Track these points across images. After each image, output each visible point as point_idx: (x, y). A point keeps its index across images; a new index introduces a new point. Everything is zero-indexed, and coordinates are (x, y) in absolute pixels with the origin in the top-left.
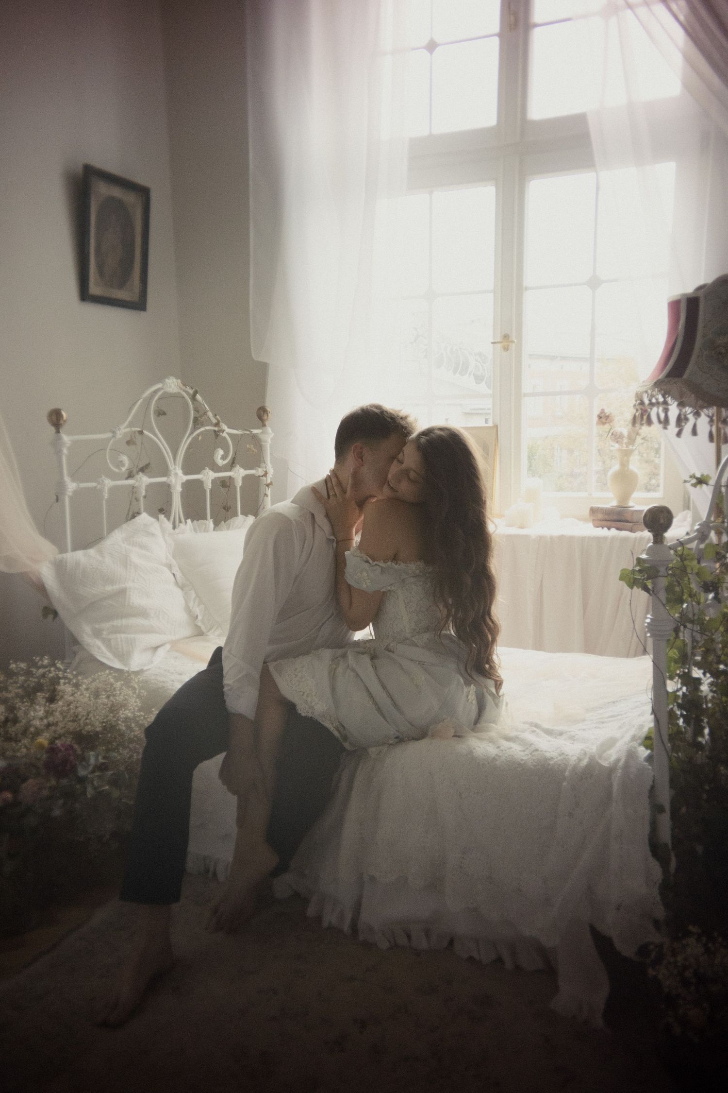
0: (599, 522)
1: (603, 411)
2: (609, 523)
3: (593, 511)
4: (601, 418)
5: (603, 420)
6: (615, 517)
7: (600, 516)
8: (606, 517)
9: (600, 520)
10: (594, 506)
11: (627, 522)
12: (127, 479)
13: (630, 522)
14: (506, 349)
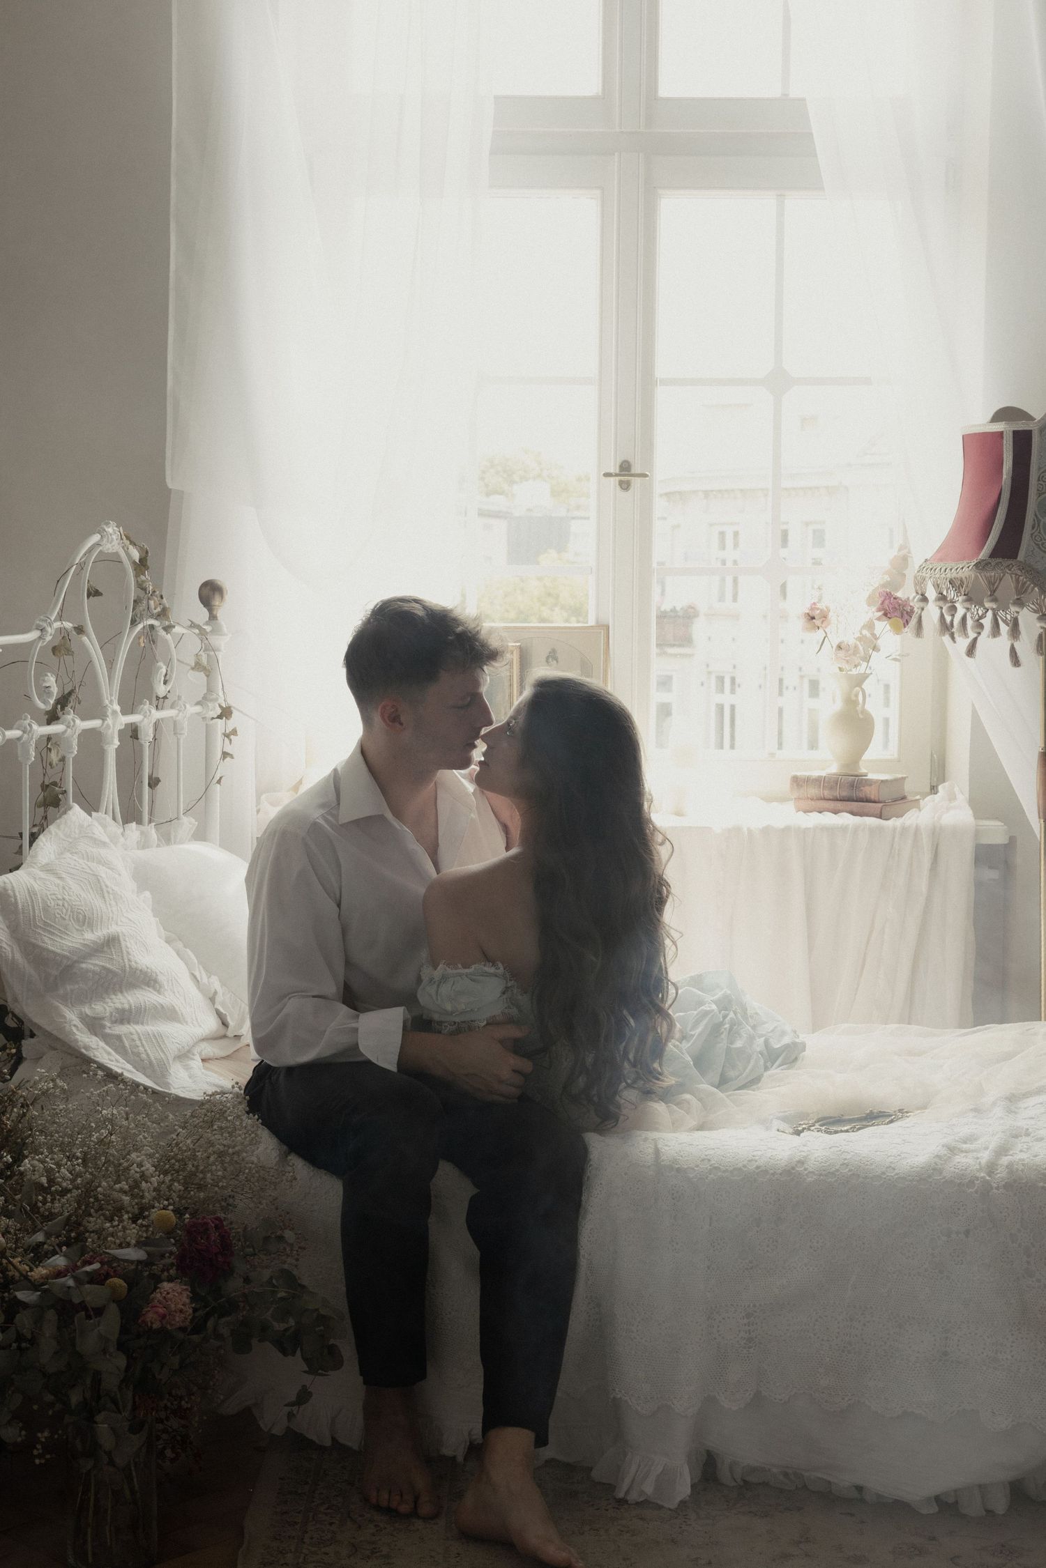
0: (810, 802)
1: (813, 607)
2: (832, 805)
3: (797, 782)
4: (813, 618)
5: (817, 622)
6: (845, 794)
7: (813, 791)
8: (827, 793)
9: (812, 799)
10: (799, 774)
11: (868, 801)
12: (49, 723)
13: (875, 802)
14: (625, 486)
